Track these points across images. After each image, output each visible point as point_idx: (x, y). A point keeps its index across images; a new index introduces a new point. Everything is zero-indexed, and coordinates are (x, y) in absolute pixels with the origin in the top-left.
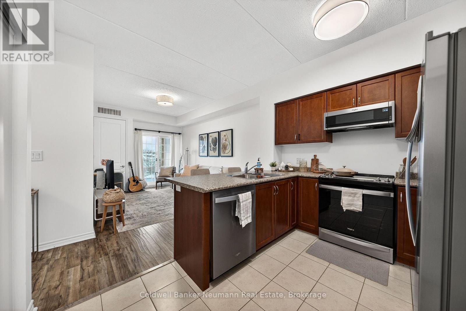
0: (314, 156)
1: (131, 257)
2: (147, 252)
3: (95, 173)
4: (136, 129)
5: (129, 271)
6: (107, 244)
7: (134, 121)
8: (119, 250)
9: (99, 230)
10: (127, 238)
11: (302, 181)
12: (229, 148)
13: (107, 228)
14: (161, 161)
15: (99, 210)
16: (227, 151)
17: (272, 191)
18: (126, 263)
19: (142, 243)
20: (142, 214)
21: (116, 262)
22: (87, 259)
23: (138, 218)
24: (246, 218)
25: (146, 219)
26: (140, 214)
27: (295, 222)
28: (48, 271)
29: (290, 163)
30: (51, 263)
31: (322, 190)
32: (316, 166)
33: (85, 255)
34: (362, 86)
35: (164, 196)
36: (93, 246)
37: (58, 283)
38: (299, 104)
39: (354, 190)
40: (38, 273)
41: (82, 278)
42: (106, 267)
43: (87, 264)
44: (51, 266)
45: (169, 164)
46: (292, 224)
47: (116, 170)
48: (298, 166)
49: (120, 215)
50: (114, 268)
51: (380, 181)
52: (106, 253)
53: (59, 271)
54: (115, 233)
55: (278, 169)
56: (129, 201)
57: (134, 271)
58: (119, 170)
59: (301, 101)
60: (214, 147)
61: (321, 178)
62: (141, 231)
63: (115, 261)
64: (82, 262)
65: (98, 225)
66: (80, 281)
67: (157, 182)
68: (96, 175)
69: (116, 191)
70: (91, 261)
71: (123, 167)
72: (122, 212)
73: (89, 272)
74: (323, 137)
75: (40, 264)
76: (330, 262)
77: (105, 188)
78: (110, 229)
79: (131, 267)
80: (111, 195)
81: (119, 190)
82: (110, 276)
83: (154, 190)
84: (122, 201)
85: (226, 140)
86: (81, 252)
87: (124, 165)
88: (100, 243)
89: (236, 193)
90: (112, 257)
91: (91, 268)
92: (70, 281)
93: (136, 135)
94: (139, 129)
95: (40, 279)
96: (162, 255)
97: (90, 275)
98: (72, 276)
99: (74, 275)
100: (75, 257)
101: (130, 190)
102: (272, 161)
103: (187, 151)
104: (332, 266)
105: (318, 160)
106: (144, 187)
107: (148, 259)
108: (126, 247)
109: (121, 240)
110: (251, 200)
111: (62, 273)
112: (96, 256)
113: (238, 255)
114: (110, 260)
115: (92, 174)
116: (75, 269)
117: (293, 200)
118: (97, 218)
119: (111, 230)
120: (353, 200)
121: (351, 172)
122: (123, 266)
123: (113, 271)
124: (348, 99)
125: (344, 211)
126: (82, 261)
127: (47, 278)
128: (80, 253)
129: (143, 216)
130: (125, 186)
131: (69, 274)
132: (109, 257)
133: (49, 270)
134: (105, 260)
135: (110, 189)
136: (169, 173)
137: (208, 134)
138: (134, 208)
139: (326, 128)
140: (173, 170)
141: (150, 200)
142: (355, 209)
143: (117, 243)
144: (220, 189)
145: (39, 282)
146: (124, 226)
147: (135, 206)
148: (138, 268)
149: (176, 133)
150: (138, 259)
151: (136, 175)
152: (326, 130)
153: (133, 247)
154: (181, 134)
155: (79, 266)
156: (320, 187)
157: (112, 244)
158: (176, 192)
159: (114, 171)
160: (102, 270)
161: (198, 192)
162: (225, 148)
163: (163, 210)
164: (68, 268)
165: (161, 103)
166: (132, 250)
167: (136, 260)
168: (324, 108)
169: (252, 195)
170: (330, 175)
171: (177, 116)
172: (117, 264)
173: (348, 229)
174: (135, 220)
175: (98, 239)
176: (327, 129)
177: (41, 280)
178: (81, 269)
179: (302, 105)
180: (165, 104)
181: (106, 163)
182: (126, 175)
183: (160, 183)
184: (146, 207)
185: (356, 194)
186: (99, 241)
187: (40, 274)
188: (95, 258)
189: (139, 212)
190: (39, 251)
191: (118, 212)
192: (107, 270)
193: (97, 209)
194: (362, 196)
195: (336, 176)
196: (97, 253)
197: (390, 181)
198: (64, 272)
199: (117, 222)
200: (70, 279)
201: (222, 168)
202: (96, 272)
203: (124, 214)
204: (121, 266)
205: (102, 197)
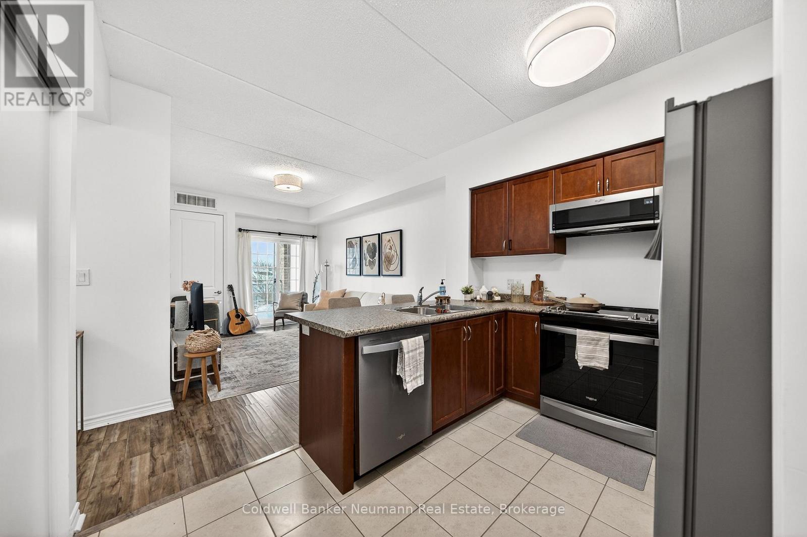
0: (537, 275)
1: (231, 442)
2: (257, 433)
3: (173, 304)
4: (240, 230)
5: (227, 462)
6: (192, 419)
7: (237, 215)
8: (211, 429)
9: (179, 397)
10: (225, 410)
11: (514, 318)
12: (396, 261)
13: (193, 395)
14: (283, 282)
15: (179, 365)
16: (392, 267)
17: (460, 334)
18: (223, 449)
19: (249, 418)
20: (250, 372)
21: (207, 448)
22: (160, 443)
23: (242, 379)
24: (414, 379)
25: (256, 380)
26: (247, 372)
27: (502, 387)
28: (99, 460)
29: (497, 288)
30: (103, 448)
31: (545, 334)
32: (539, 293)
33: (158, 436)
34: (613, 161)
35: (287, 342)
36: (170, 422)
37: (116, 479)
38: (510, 189)
39: (597, 334)
40: (84, 464)
41: (152, 472)
42: (190, 454)
43: (159, 451)
44: (104, 453)
45: (295, 288)
46: (495, 390)
47: (208, 298)
48: (509, 292)
49: (213, 373)
50: (204, 458)
51: (639, 319)
52: (190, 433)
53: (117, 461)
54: (204, 402)
55: (476, 298)
56: (228, 351)
57: (234, 462)
58: (213, 299)
59: (514, 185)
60: (371, 260)
61: (544, 313)
62: (247, 400)
63: (204, 446)
64: (152, 448)
65: (178, 389)
66: (149, 476)
67: (276, 318)
68: (175, 308)
69: (207, 334)
70: (166, 446)
71: (219, 293)
72: (216, 368)
73: (163, 463)
74: (549, 244)
75: (86, 449)
76: (555, 452)
77: (190, 329)
78: (197, 397)
79: (230, 456)
80: (198, 340)
81: (212, 332)
82: (197, 471)
83: (271, 331)
84: (216, 349)
85: (391, 248)
86: (151, 432)
87: (221, 289)
88: (181, 418)
89: (399, 337)
90: (200, 441)
91: (167, 457)
92: (134, 477)
93: (240, 239)
94: (246, 230)
95: (88, 473)
96: (280, 438)
97: (166, 467)
98: (137, 469)
99: (140, 467)
100: (141, 438)
101: (231, 332)
102: (466, 284)
103: (327, 266)
104: (556, 458)
105: (541, 283)
106: (254, 327)
107: (257, 444)
108: (223, 426)
109: (215, 414)
110: (423, 349)
111: (121, 464)
112: (175, 438)
113: (401, 437)
114: (196, 445)
115: (168, 305)
116: (141, 459)
117: (498, 350)
118: (176, 377)
119: (199, 398)
120: (594, 351)
121: (592, 305)
122: (218, 454)
123: (201, 462)
124: (589, 182)
125: (581, 368)
126: (152, 446)
127: (98, 472)
128: (149, 434)
129: (252, 375)
130: (221, 325)
131: (133, 466)
132: (195, 441)
133: (101, 459)
134: (189, 445)
135: (197, 331)
136: (295, 304)
137: (360, 237)
138: (237, 362)
139: (553, 230)
140: (302, 299)
141: (264, 349)
142: (598, 365)
143: (209, 418)
144: (370, 333)
145: (86, 478)
146: (219, 390)
147: (238, 358)
148: (241, 457)
149: (307, 236)
150: (241, 445)
151: (240, 306)
152: (554, 234)
153: (233, 426)
154: (316, 237)
155: (148, 454)
156: (542, 328)
157: (200, 420)
158: (302, 336)
159: (204, 299)
160: (185, 460)
161: (335, 336)
162: (389, 261)
163: (285, 365)
164: (131, 457)
165: (283, 187)
166: (232, 430)
167: (239, 444)
168: (551, 197)
169: (425, 342)
170: (559, 309)
171: (309, 207)
172: (208, 452)
173: (587, 397)
174: (238, 381)
175: (178, 411)
176: (554, 232)
177: (90, 474)
178: (151, 458)
179: (514, 191)
180: (288, 188)
181: (191, 287)
182: (225, 308)
183: (280, 321)
184: (256, 360)
185: (599, 340)
186: (179, 414)
187: (88, 465)
188: (173, 442)
189: (245, 368)
190: (85, 429)
191: (210, 369)
192: (193, 460)
193: (176, 363)
194: (608, 343)
195: (570, 310)
196: (176, 434)
197: (653, 320)
198: (125, 463)
199: (208, 386)
200: (134, 473)
201: (383, 296)
202: (174, 462)
203: (220, 372)
204: (214, 454)
205: (184, 344)
